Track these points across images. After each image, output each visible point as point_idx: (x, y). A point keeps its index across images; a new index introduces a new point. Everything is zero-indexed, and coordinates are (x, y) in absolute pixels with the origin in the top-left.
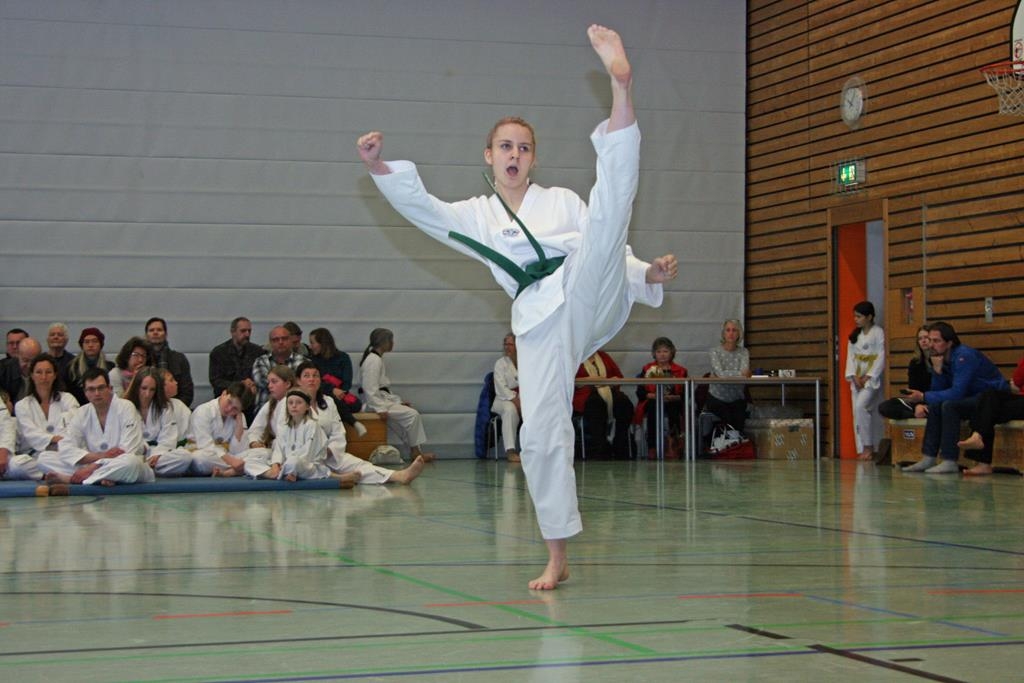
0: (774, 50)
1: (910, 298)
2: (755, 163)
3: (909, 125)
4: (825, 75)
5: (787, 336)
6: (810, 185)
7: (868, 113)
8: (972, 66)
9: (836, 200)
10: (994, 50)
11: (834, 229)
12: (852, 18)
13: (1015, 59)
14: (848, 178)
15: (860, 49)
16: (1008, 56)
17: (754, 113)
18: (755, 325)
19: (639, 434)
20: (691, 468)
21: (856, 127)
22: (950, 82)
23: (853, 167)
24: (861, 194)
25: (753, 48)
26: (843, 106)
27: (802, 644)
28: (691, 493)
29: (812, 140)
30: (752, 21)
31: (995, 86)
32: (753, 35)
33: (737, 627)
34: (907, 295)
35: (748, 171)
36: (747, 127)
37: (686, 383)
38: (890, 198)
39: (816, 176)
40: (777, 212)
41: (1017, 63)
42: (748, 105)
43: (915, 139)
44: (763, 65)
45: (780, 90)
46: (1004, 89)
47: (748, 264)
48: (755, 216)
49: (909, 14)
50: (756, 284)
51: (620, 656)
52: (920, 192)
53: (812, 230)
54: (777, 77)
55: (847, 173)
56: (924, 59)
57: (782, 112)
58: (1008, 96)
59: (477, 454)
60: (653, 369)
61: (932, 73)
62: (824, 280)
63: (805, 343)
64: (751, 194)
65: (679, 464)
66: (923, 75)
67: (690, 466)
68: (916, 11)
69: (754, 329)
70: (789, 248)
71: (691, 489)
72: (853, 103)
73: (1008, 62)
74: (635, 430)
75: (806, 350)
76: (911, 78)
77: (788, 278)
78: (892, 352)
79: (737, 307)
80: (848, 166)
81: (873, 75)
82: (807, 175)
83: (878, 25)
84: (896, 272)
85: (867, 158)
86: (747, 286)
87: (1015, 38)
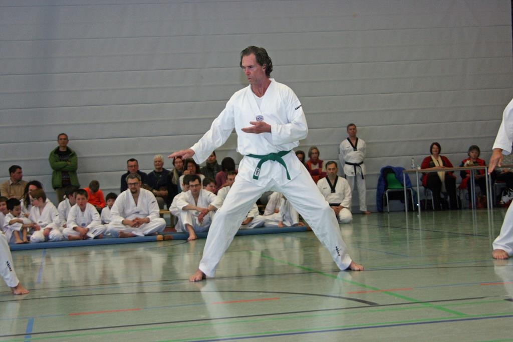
19: (462, 195)
20: (490, 213)
28: (491, 226)
36: (512, 33)
37: (486, 168)
59: (378, 209)
60: (468, 162)
65: (485, 211)
67: (490, 212)
71: (491, 224)
74: (460, 194)
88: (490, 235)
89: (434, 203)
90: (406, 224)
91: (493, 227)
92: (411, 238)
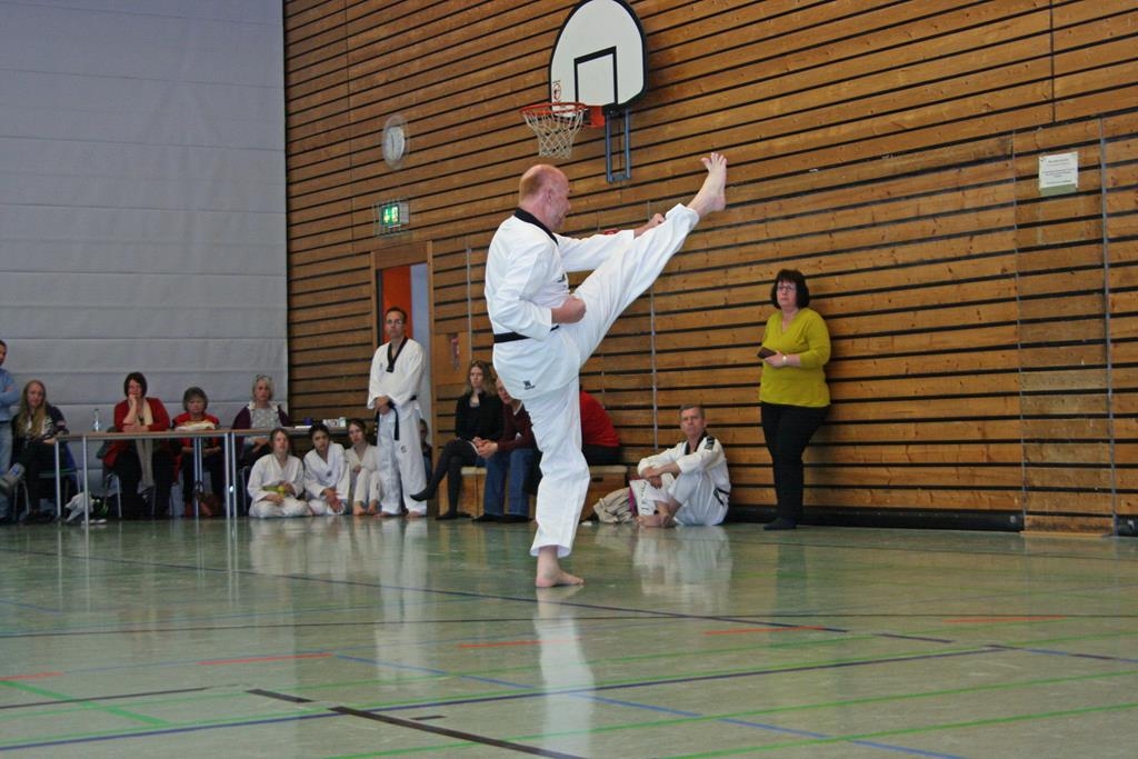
0: (314, 86)
1: (456, 344)
2: (296, 203)
3: (451, 166)
4: (366, 112)
5: (332, 385)
6: (352, 227)
7: (411, 153)
8: (512, 107)
9: (379, 242)
10: (534, 91)
11: (379, 273)
12: (392, 54)
13: (554, 100)
14: (391, 219)
15: (402, 86)
16: (547, 97)
17: (293, 151)
18: (299, 373)
20: (232, 525)
21: (397, 168)
22: (491, 123)
23: (396, 208)
24: (405, 237)
25: (290, 84)
26: (385, 145)
27: (323, 706)
28: (233, 553)
29: (354, 179)
30: (291, 55)
31: (535, 127)
32: (291, 69)
33: (258, 692)
34: (454, 341)
35: (289, 211)
36: (287, 167)
37: (226, 435)
38: (434, 241)
39: (359, 218)
40: (319, 254)
41: (556, 104)
42: (288, 143)
43: (457, 180)
44: (302, 101)
45: (320, 127)
46: (543, 131)
47: (290, 309)
48: (297, 259)
49: (450, 51)
50: (298, 331)
51: (130, 729)
52: (465, 235)
53: (355, 273)
54: (317, 114)
55: (390, 214)
56: (466, 98)
57: (322, 150)
58: (548, 138)
61: (474, 112)
62: (368, 325)
63: (350, 391)
64: (293, 235)
65: (221, 521)
66: (463, 115)
67: (232, 523)
68: (456, 49)
69: (298, 377)
70: (333, 291)
71: (233, 548)
72: (395, 142)
73: (547, 103)
75: (352, 398)
76: (453, 117)
77: (331, 323)
78: (439, 400)
79: (279, 353)
80: (391, 207)
81: (415, 113)
82: (349, 216)
83: (418, 62)
84: (441, 317)
85: (410, 199)
86: (289, 332)
87: (553, 80)
88: (230, 567)
89: (122, 504)
90: (56, 547)
91: (236, 552)
92: (69, 574)
